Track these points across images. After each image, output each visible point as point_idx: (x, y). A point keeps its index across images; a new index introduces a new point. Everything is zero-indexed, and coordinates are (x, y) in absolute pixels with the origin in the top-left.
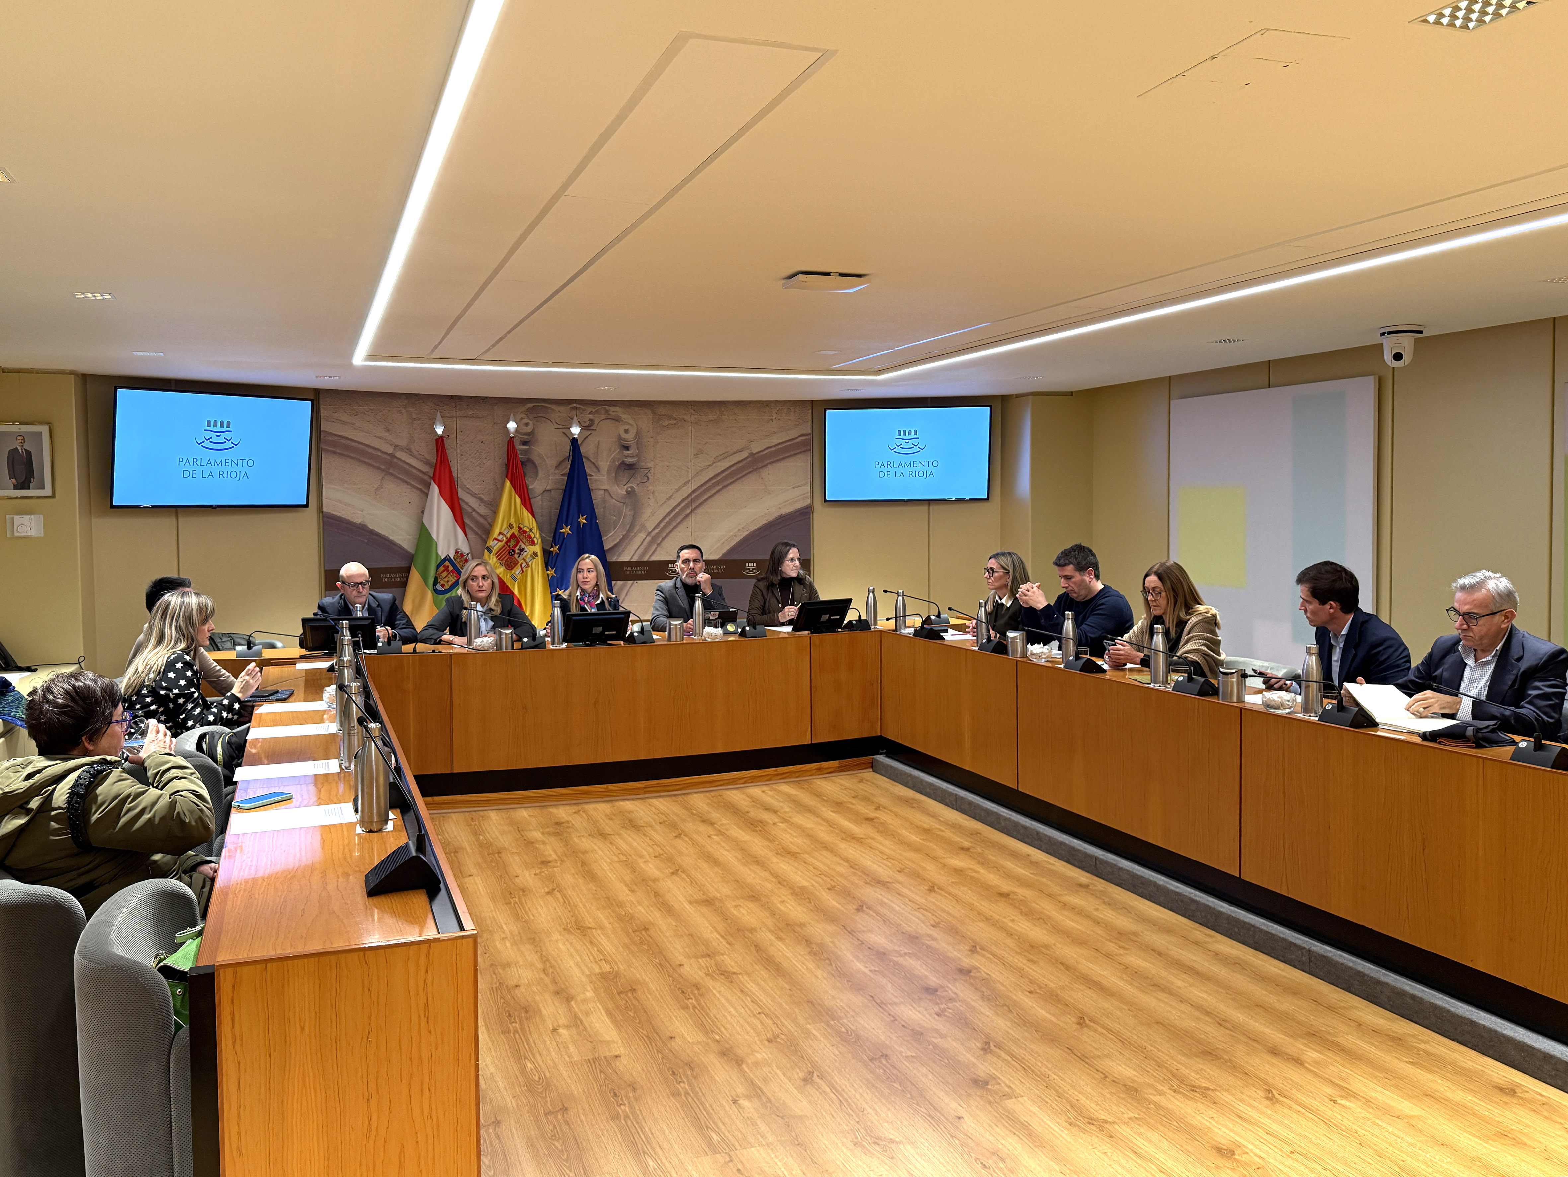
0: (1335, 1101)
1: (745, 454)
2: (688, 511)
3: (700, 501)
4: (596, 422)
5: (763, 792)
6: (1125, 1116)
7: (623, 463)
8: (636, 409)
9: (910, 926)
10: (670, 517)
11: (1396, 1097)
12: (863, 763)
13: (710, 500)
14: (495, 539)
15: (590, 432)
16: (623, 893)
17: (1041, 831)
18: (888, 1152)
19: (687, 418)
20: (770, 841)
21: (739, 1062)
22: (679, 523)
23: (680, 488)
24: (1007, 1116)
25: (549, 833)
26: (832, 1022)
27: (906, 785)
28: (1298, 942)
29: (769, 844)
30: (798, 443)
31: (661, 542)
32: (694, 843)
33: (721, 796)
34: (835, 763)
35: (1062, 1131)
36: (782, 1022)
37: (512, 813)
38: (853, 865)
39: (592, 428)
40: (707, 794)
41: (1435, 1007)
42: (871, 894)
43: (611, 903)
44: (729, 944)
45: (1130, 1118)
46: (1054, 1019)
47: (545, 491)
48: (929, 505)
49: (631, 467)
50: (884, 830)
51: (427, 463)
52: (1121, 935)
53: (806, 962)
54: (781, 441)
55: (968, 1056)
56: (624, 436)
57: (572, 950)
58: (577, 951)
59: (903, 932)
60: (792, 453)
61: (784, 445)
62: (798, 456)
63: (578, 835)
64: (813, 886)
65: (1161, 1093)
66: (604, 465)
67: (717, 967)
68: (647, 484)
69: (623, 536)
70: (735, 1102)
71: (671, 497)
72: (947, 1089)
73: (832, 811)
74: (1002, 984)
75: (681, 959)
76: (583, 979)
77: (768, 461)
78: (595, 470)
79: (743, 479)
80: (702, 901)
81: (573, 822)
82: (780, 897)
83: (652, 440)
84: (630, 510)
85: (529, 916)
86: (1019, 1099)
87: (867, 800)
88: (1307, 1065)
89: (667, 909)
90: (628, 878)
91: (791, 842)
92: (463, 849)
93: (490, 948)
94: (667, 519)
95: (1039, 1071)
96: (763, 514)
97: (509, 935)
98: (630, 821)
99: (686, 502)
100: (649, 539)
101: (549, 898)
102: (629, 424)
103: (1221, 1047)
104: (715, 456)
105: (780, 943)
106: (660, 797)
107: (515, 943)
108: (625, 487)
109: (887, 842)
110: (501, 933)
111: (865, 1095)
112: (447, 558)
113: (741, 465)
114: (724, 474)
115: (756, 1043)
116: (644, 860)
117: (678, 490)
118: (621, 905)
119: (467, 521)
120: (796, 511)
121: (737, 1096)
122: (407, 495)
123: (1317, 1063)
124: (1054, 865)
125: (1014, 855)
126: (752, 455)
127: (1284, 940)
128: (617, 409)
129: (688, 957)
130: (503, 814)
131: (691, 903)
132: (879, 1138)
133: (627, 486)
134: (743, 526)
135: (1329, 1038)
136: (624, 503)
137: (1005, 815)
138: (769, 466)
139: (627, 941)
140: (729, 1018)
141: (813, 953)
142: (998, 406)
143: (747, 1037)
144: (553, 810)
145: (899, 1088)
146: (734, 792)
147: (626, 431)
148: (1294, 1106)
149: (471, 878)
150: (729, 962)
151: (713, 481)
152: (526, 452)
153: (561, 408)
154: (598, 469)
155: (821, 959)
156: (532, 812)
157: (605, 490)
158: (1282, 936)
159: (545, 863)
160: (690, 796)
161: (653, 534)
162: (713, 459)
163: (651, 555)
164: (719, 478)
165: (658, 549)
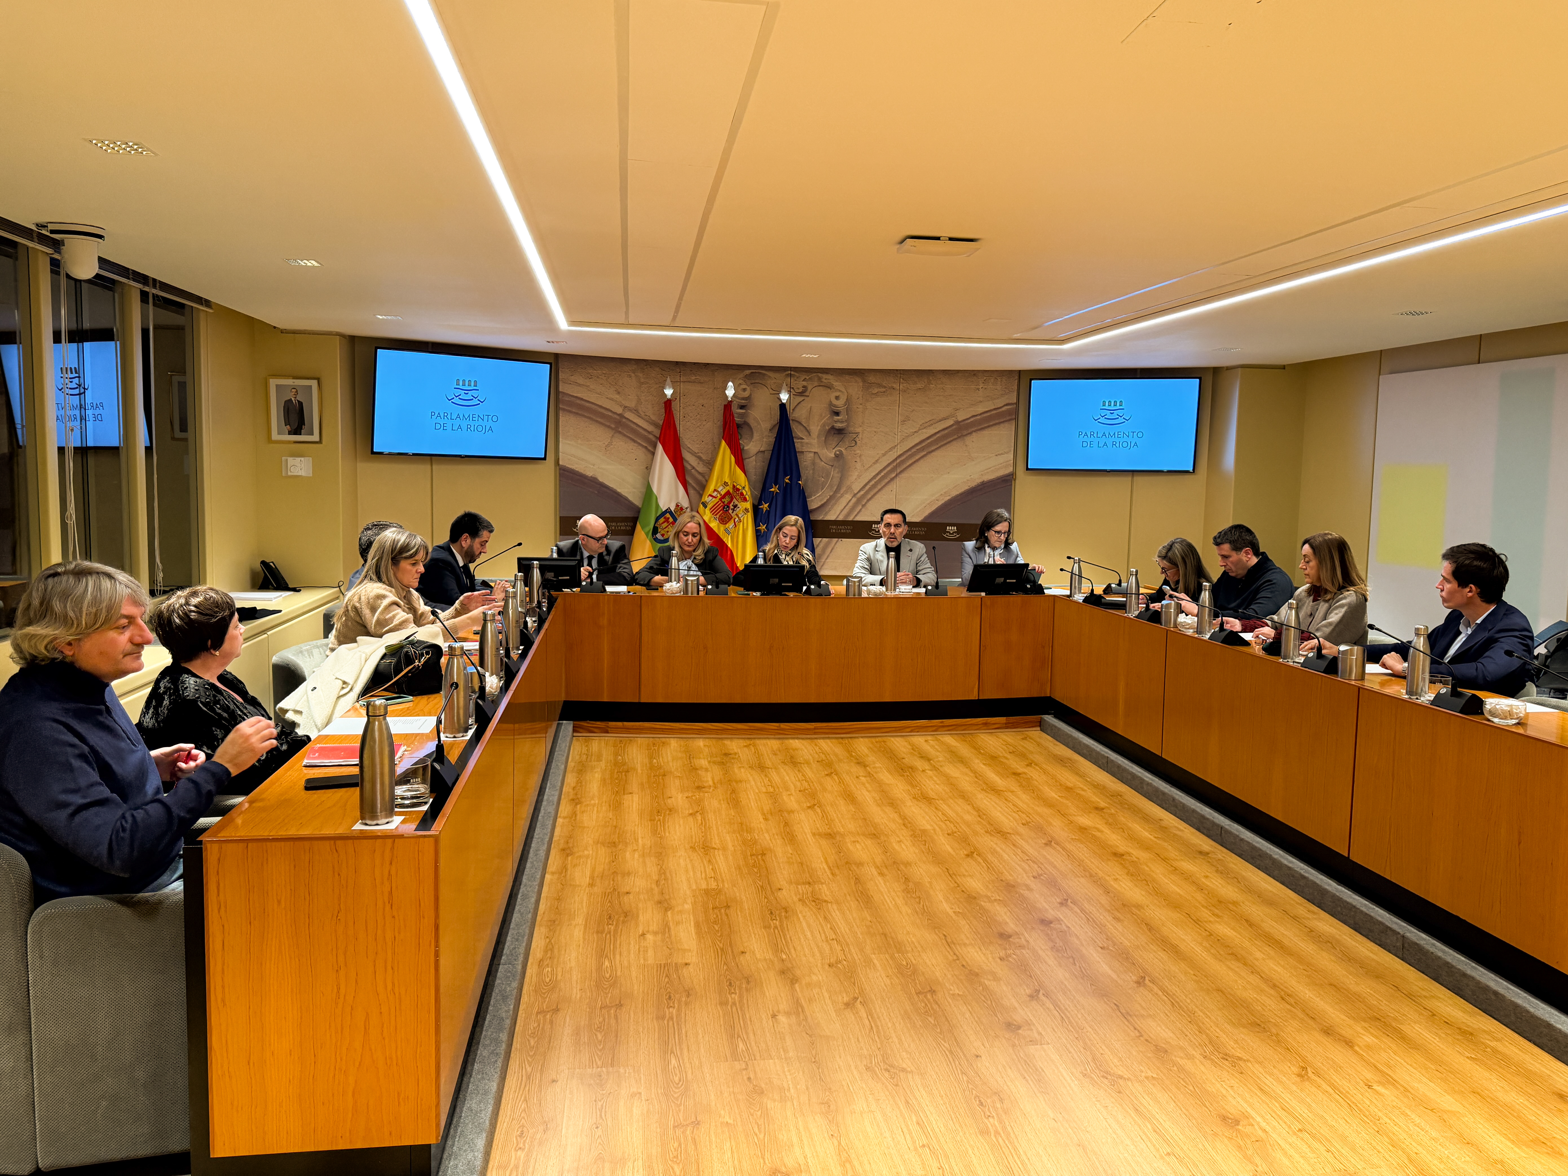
0: (1370, 1087)
1: (950, 422)
2: (893, 475)
3: (905, 466)
4: (809, 388)
5: (926, 741)
6: (1143, 1074)
7: (833, 428)
8: (847, 377)
9: (1011, 875)
10: (875, 480)
11: (1439, 1090)
12: (1031, 722)
13: (915, 465)
14: (710, 495)
15: (802, 398)
16: (756, 820)
17: (1177, 797)
18: (895, 1079)
19: (896, 386)
20: (913, 786)
21: (794, 981)
22: (884, 486)
23: (886, 453)
24: (1025, 1061)
25: (714, 763)
26: (896, 955)
27: (1067, 745)
28: (1394, 927)
29: (910, 788)
30: (1003, 411)
31: (866, 503)
32: (841, 781)
33: (884, 742)
34: (1002, 720)
35: (1073, 1081)
36: (849, 950)
37: (690, 742)
38: (980, 813)
39: (804, 394)
40: (873, 740)
41: (1516, 1006)
42: (987, 842)
43: (742, 828)
44: (832, 874)
45: (1147, 1078)
46: (1114, 976)
47: (759, 452)
48: (1133, 476)
49: (840, 432)
50: (1027, 785)
51: (655, 424)
52: (1220, 904)
53: (897, 898)
54: (987, 410)
55: (1013, 1000)
56: (835, 402)
57: (689, 866)
58: (693, 867)
59: (1002, 880)
60: (997, 421)
61: (988, 414)
62: (1002, 425)
63: (740, 765)
64: (934, 830)
65: (1190, 1057)
66: (815, 428)
67: (812, 894)
68: (855, 448)
69: (831, 496)
70: (774, 1016)
71: (877, 461)
72: (978, 1029)
73: (984, 764)
74: (1078, 938)
75: (783, 883)
76: (688, 892)
77: (973, 429)
78: (806, 433)
79: (947, 446)
80: (825, 834)
81: (740, 755)
82: (898, 837)
83: (861, 406)
84: (838, 473)
85: (665, 833)
86: (1045, 1046)
87: (1022, 756)
88: (1357, 1048)
89: (790, 837)
90: (766, 808)
91: (932, 789)
92: (635, 769)
93: (620, 857)
94: (873, 482)
95: (1076, 1022)
96: (965, 480)
97: (640, 848)
98: (792, 757)
99: (891, 466)
100: (854, 500)
101: (691, 819)
102: (840, 391)
103: (1274, 1021)
104: (921, 423)
105: (880, 878)
106: (829, 738)
107: (643, 855)
108: (834, 451)
109: (1024, 797)
110: (634, 845)
111: (897, 1025)
112: (668, 511)
113: (946, 431)
114: (929, 441)
115: (817, 966)
116: (789, 793)
117: (884, 455)
118: (750, 830)
119: (688, 478)
120: (998, 479)
121: (779, 1011)
122: (635, 453)
123: (1369, 1047)
124: (1182, 831)
125: (1146, 818)
126: (957, 423)
127: (1381, 923)
128: (829, 377)
129: (790, 882)
130: (682, 742)
131: (814, 834)
132: (892, 1066)
133: (836, 449)
134: (944, 491)
135: (1394, 1024)
136: (832, 466)
137: (1147, 779)
138: (974, 434)
139: (741, 863)
140: (802, 940)
141: (907, 891)
142: (1208, 379)
143: (811, 959)
144: (727, 742)
145: (933, 1022)
146: (898, 739)
147: (837, 398)
148: (1325, 1086)
149: (630, 795)
150: (825, 891)
151: (918, 448)
152: (742, 415)
153: (777, 375)
154: (809, 432)
155: (912, 897)
156: (708, 742)
157: (815, 453)
158: (1380, 919)
159: (699, 788)
160: (857, 740)
161: (859, 495)
162: (919, 426)
163: (856, 516)
164: (924, 444)
165: (863, 510)
